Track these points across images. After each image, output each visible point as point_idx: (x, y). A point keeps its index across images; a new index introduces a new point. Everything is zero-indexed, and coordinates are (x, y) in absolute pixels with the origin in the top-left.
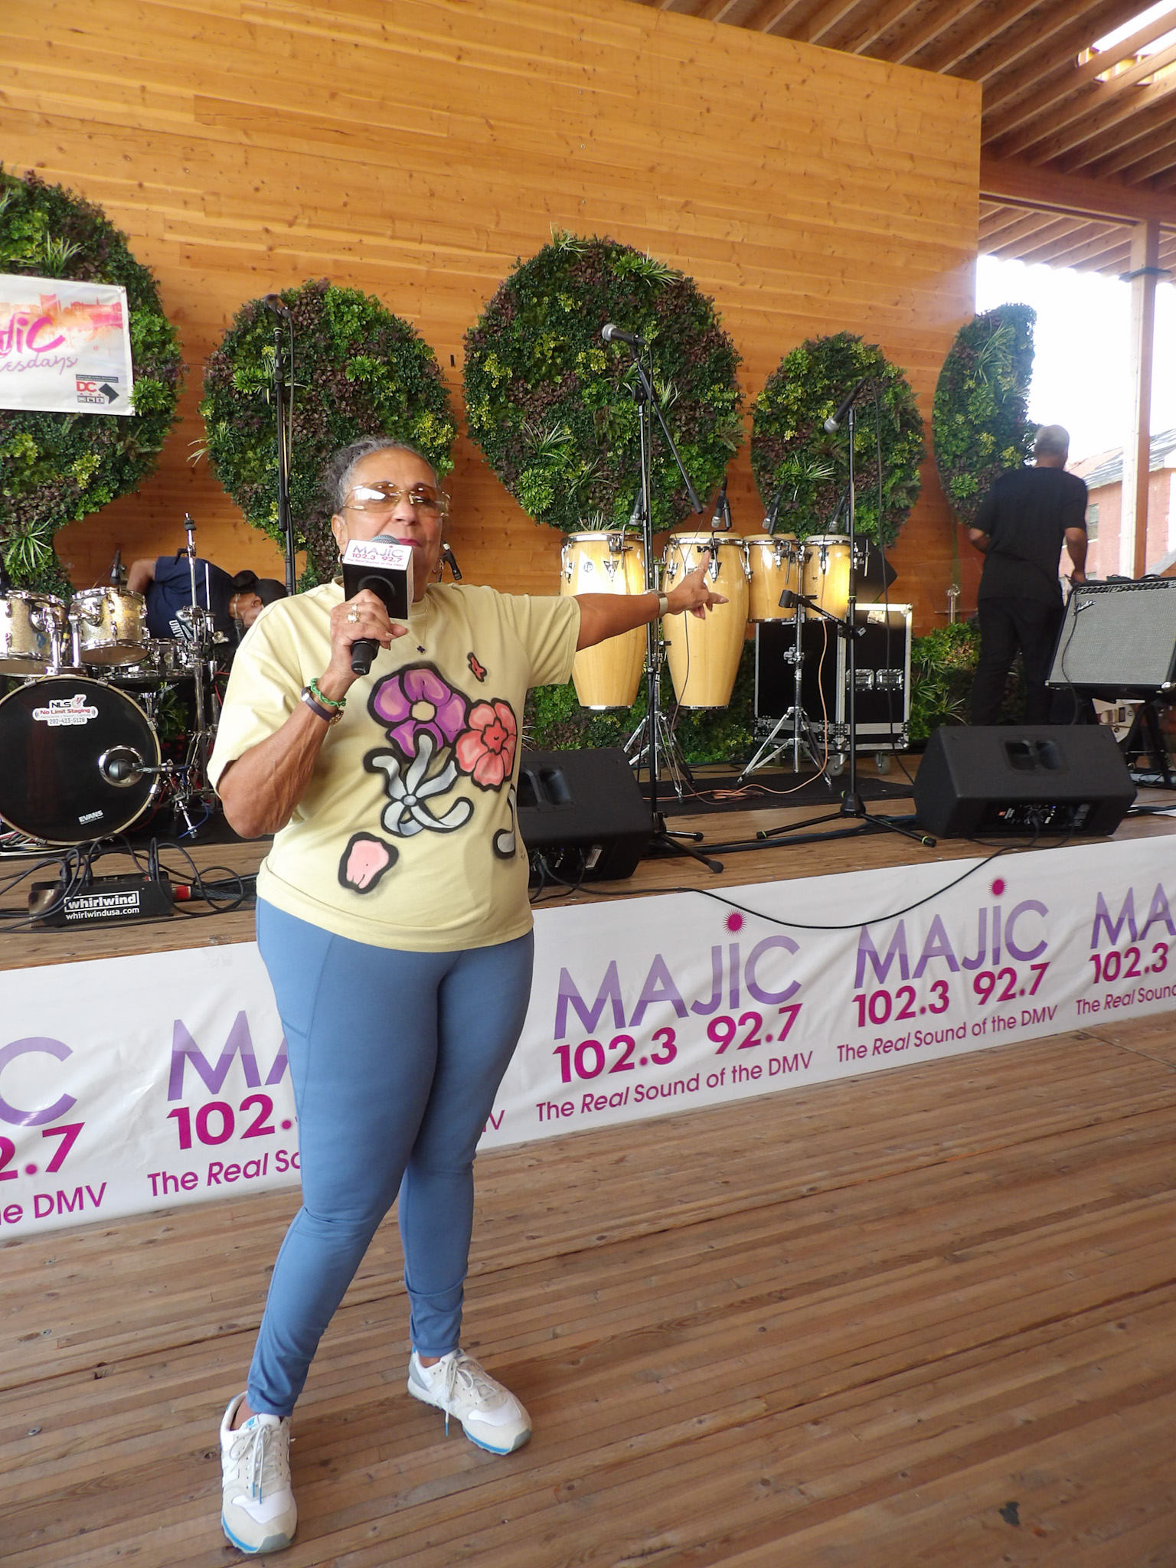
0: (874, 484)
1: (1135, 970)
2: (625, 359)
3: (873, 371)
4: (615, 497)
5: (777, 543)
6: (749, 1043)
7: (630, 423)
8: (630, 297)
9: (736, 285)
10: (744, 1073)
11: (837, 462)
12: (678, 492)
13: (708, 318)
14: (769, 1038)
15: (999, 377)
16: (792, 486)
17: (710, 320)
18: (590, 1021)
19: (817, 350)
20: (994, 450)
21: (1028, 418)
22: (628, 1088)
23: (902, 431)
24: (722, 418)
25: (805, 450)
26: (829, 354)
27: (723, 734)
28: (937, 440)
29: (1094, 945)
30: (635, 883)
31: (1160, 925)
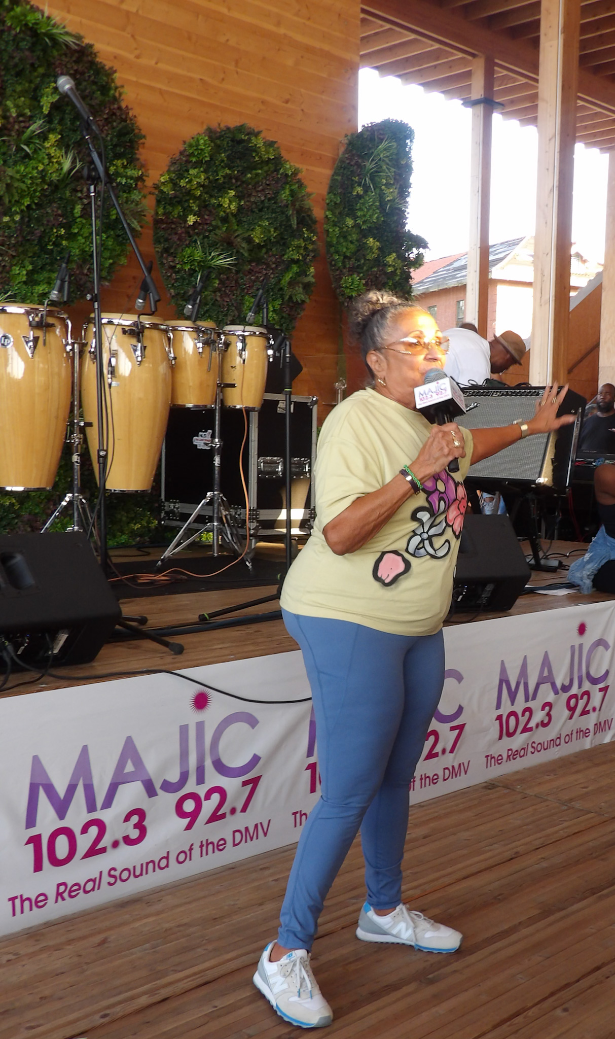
0: (272, 276)
1: (529, 726)
2: (21, 119)
3: (272, 168)
4: (12, 265)
5: (197, 330)
6: (215, 817)
7: (28, 188)
8: (27, 53)
9: (131, 57)
10: (210, 846)
11: (238, 252)
12: (80, 267)
13: (110, 89)
14: (233, 811)
15: (383, 187)
16: (195, 271)
17: (112, 92)
18: (61, 808)
19: (219, 138)
20: (378, 255)
21: (407, 228)
22: (101, 872)
23: (298, 227)
24: (125, 195)
25: (207, 237)
26: (230, 143)
27: (127, 517)
28: (329, 239)
29: (498, 706)
30: (98, 667)
31: (545, 688)
